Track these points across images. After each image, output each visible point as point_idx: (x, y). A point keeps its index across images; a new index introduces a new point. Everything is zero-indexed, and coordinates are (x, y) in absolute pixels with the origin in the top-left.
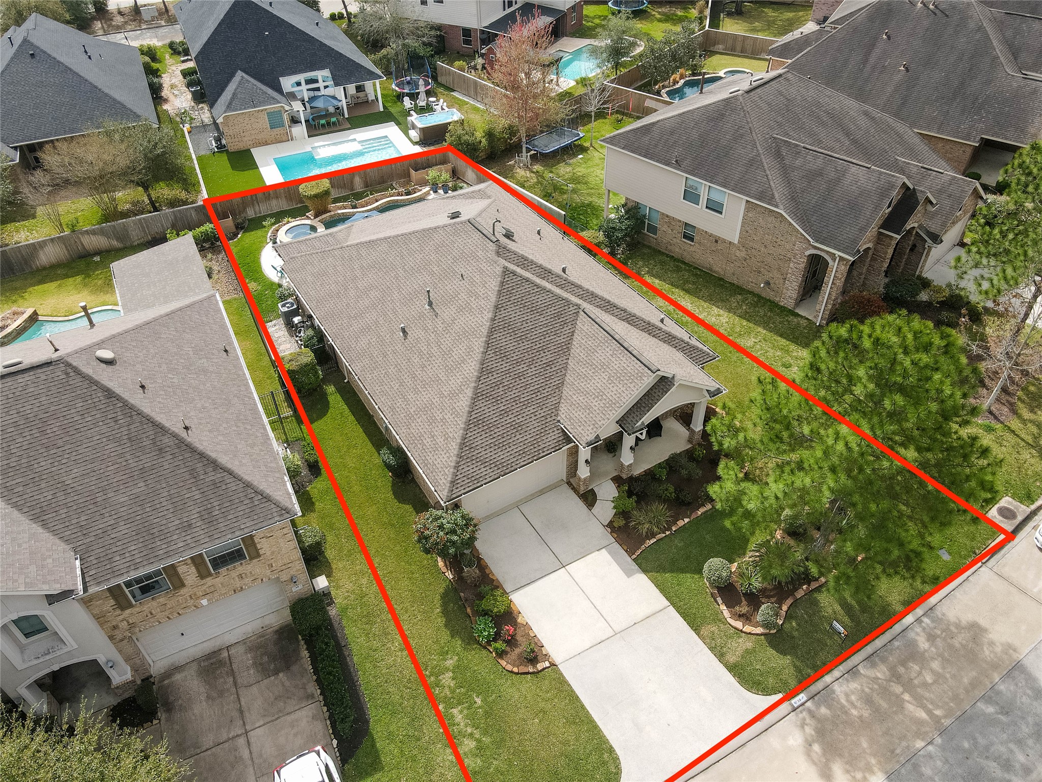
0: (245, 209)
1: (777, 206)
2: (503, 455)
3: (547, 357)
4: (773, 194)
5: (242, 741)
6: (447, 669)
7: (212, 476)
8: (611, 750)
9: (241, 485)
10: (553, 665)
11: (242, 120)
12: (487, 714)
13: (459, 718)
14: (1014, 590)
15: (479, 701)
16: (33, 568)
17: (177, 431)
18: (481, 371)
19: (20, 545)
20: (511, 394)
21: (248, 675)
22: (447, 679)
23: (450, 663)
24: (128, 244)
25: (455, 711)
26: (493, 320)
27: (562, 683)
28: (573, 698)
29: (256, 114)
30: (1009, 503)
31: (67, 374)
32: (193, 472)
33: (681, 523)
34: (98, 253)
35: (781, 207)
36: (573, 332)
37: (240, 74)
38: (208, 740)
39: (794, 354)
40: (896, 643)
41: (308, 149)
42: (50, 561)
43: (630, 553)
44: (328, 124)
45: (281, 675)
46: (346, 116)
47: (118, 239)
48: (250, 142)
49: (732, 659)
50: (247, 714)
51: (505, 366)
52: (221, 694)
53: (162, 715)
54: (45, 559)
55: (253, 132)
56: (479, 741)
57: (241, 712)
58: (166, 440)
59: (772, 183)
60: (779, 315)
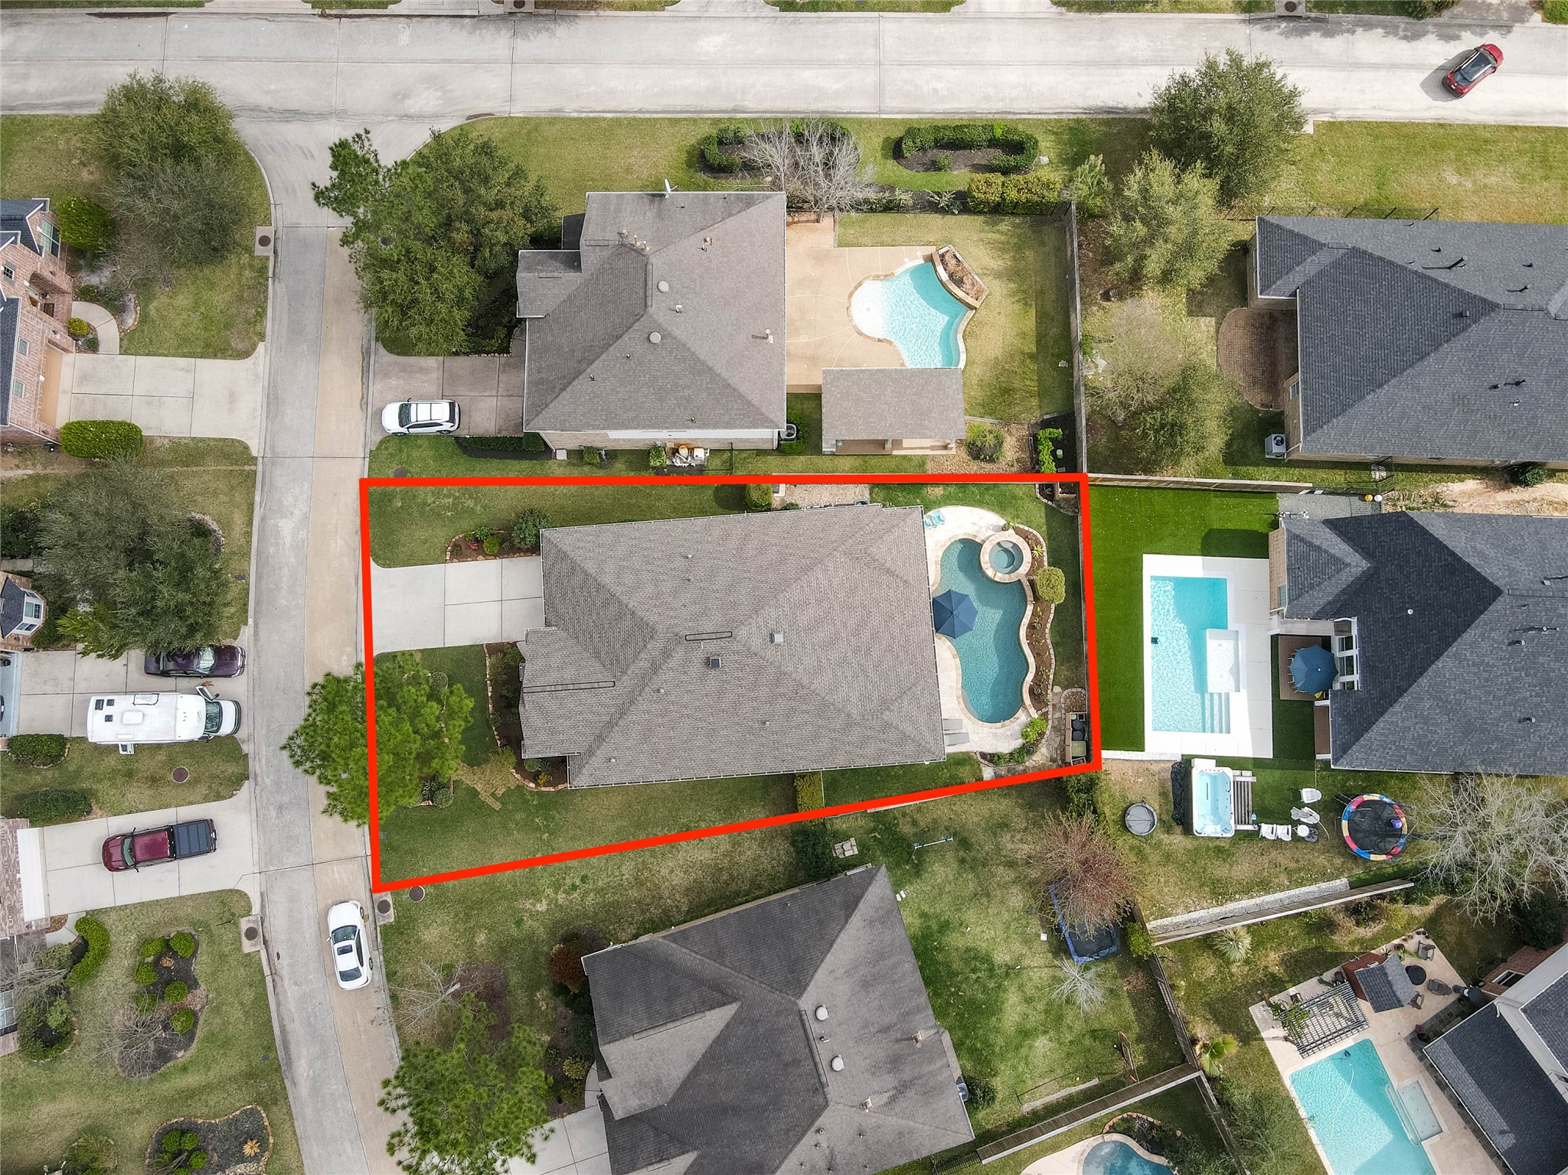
5: (494, 393)
6: (476, 505)
7: (558, 387)
8: (389, 567)
10: (445, 562)
13: (446, 500)
14: (343, 856)
17: (589, 370)
18: (599, 584)
22: (470, 503)
23: (478, 509)
25: (451, 500)
26: (626, 606)
27: (436, 561)
28: (424, 563)
30: (389, 917)
31: (637, 315)
32: (564, 377)
33: (490, 689)
37: (1363, 566)
38: (503, 378)
39: (592, 895)
43: (487, 645)
50: (508, 398)
57: (510, 396)
58: (585, 365)
59: (687, 951)
60: (642, 922)
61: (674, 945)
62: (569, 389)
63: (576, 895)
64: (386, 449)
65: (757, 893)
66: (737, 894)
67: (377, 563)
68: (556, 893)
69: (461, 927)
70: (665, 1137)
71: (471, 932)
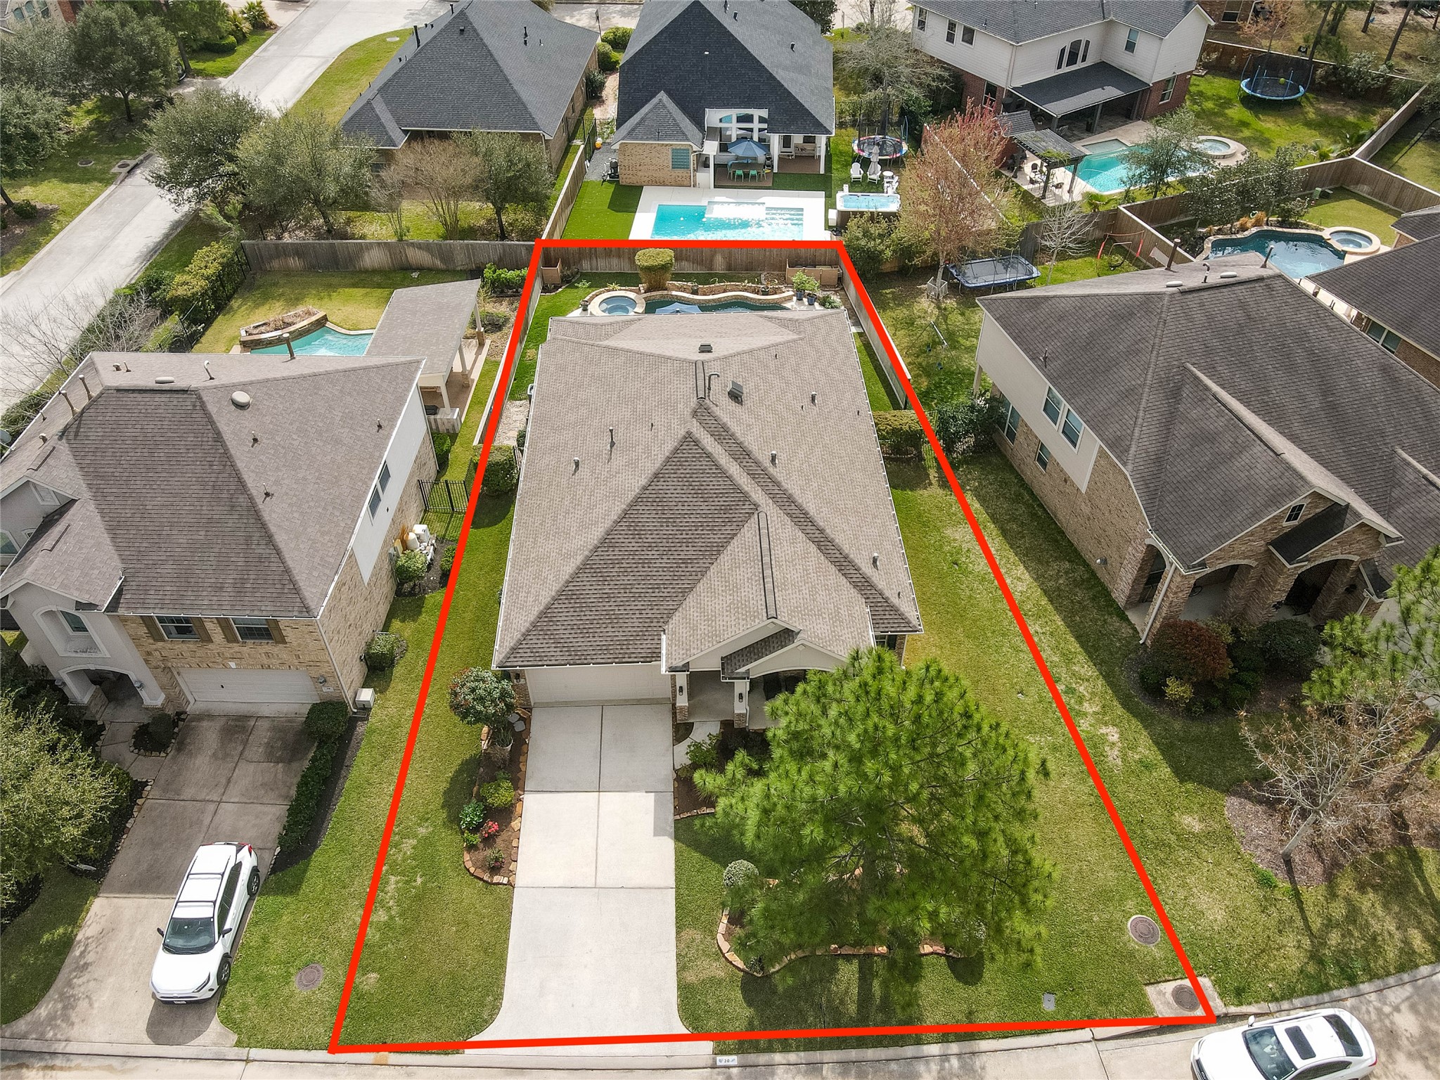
0: (580, 260)
1: (1125, 464)
2: (581, 643)
3: (690, 552)
4: (1129, 446)
5: (212, 807)
6: (415, 836)
7: (262, 550)
8: (499, 997)
9: (282, 569)
10: (511, 885)
11: (641, 152)
12: (419, 898)
13: (391, 887)
15: (419, 880)
16: (77, 573)
17: (254, 492)
18: (603, 541)
19: (81, 548)
20: (625, 580)
21: (256, 750)
22: (408, 845)
23: (422, 831)
24: (451, 267)
25: (393, 879)
26: (645, 488)
27: (504, 909)
28: (505, 927)
29: (659, 148)
30: (1208, 987)
31: (194, 406)
32: (247, 539)
34: (420, 269)
35: (1130, 467)
36: (736, 534)
37: (662, 96)
38: (188, 792)
39: (1076, 668)
40: (893, 1066)
41: (704, 203)
42: (96, 572)
43: (677, 811)
44: (746, 175)
45: (280, 765)
46: (775, 170)
47: (442, 260)
48: (646, 179)
49: (691, 977)
50: (231, 785)
51: (633, 545)
52: (226, 755)
53: (171, 751)
54: (93, 569)
55: (651, 168)
56: (392, 918)
57: (229, 781)
58: (242, 499)
59: (1137, 430)
60: (1099, 609)
61: (1133, 449)
62: (273, 529)
63: (1081, 689)
64: (244, 1008)
65: (1027, 497)
66: (1034, 515)
67: (487, 1023)
68: (1085, 714)
69: (1182, 855)
70: (1396, 493)
71: (1185, 838)
